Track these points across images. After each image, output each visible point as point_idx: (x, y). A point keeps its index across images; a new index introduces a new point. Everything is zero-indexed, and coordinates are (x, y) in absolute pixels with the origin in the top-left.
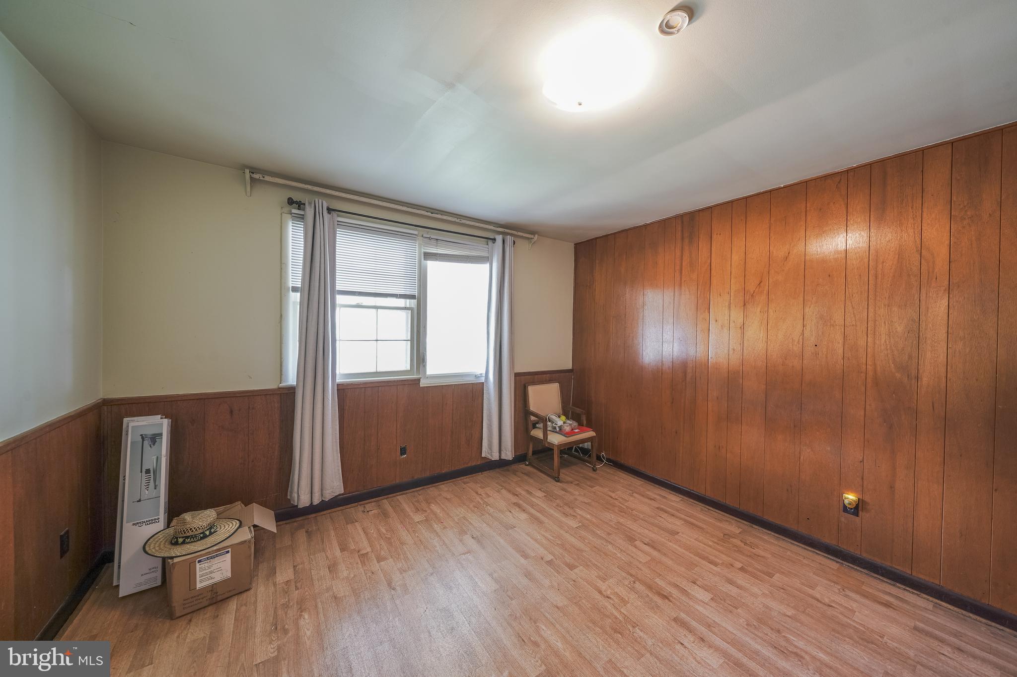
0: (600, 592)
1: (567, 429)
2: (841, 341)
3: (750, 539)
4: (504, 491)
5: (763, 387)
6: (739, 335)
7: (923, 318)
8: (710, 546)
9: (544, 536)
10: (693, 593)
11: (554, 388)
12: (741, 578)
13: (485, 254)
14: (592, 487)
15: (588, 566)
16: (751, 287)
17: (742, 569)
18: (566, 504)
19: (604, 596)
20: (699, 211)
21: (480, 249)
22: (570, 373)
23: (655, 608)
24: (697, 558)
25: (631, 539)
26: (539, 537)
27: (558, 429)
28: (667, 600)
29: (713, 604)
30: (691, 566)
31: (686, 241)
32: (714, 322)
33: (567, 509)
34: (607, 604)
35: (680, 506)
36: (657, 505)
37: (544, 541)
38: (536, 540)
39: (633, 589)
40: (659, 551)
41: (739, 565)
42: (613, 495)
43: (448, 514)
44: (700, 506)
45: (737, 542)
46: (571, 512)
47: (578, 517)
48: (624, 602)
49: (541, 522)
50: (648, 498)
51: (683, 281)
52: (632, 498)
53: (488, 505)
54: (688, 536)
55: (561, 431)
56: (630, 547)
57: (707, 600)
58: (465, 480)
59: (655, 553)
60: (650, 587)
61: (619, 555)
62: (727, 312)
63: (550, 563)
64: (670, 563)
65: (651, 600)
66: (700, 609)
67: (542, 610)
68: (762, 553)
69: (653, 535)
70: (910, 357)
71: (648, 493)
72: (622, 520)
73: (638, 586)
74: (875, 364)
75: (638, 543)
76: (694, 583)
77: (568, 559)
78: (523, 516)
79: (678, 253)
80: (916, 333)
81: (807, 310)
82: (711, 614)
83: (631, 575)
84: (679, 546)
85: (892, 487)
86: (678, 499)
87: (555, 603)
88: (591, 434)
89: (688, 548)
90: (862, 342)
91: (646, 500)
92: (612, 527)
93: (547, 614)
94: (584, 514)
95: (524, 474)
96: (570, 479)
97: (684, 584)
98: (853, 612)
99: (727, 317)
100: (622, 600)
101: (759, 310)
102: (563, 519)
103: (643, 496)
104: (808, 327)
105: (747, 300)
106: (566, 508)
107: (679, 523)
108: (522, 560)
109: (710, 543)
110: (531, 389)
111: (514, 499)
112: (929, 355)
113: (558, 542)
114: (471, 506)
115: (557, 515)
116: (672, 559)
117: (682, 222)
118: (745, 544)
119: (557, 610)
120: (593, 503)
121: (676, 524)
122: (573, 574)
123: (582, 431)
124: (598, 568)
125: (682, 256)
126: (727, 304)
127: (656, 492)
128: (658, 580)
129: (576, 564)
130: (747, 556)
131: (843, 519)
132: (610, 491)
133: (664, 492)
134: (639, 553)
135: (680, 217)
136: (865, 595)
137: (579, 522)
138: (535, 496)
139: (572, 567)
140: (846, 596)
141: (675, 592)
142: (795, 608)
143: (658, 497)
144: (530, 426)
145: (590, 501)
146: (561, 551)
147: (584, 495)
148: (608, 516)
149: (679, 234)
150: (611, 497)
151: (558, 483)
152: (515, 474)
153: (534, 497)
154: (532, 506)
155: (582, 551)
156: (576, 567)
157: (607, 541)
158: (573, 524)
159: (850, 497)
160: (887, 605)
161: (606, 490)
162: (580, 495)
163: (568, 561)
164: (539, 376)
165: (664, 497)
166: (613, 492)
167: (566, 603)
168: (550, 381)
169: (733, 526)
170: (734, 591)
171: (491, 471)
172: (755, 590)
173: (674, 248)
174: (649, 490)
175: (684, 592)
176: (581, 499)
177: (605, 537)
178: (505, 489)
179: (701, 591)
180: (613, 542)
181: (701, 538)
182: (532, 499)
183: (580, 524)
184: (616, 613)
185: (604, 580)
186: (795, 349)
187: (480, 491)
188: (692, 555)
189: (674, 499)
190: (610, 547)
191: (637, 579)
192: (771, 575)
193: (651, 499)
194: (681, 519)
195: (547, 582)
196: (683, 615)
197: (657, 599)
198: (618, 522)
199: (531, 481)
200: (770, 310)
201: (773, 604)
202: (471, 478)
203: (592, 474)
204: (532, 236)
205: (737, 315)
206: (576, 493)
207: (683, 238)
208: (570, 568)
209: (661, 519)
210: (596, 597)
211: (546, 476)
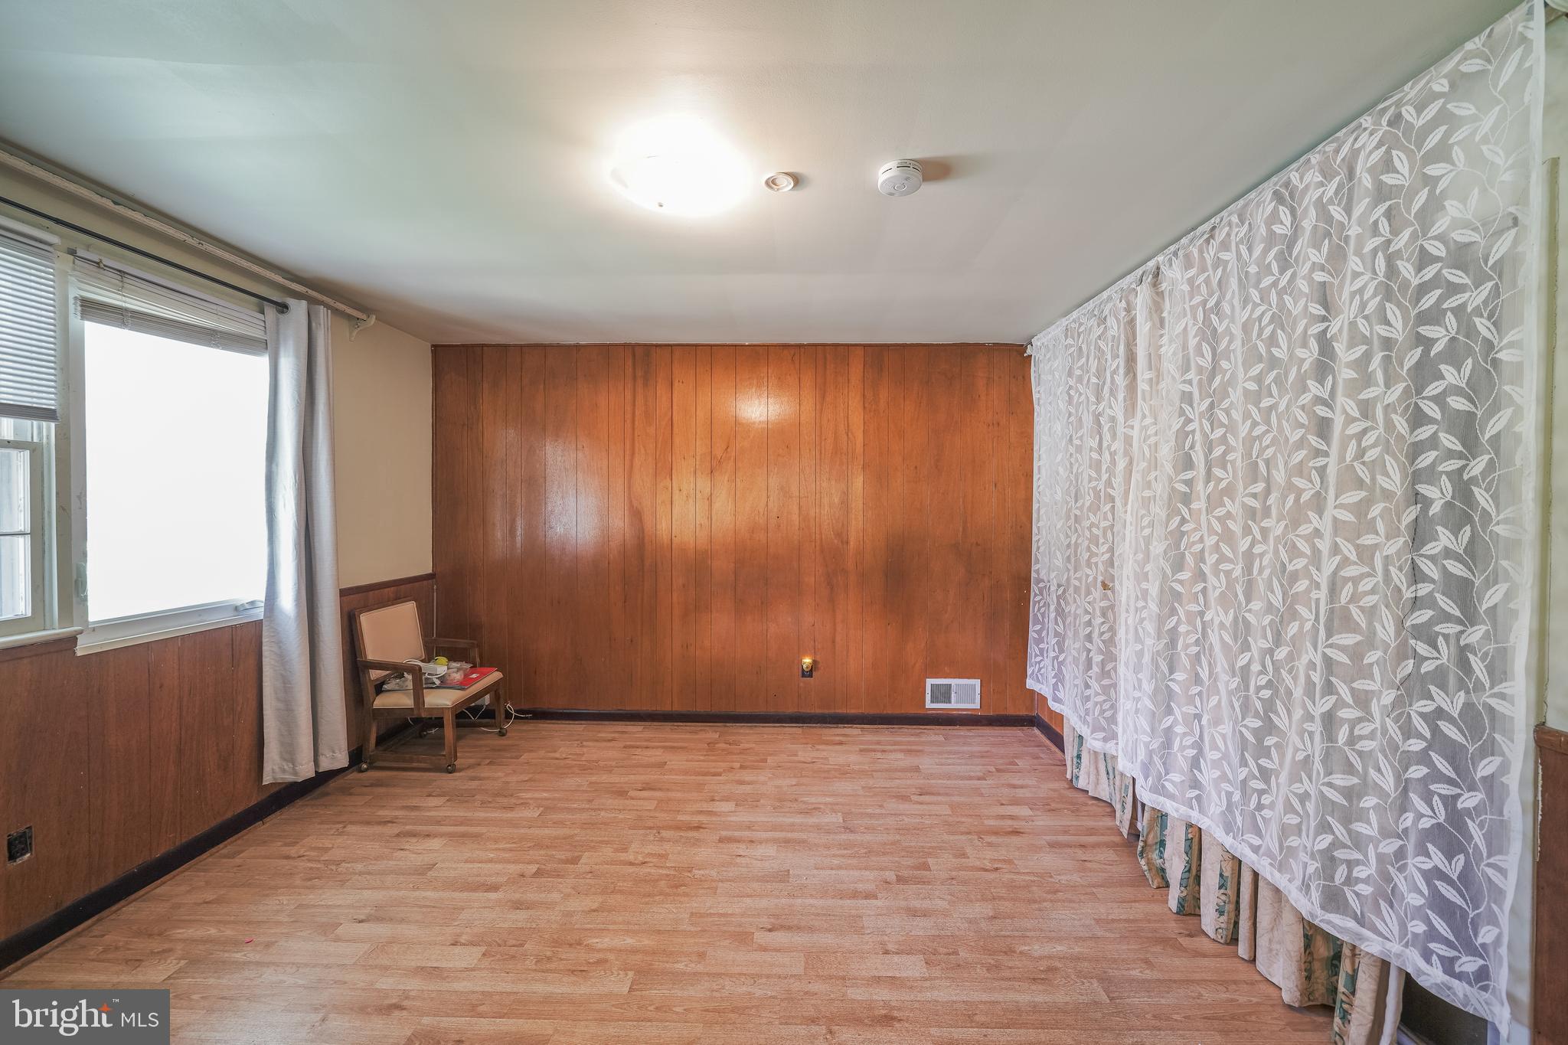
0: (631, 864)
1: (458, 676)
2: (797, 512)
3: (732, 738)
4: (351, 828)
5: (733, 565)
6: (707, 508)
7: (850, 491)
8: (703, 761)
9: (496, 849)
10: (718, 810)
11: (408, 611)
12: (747, 776)
13: (257, 333)
14: (517, 758)
15: (593, 847)
16: (718, 452)
17: (742, 767)
18: (497, 795)
19: (638, 864)
20: (657, 346)
21: (243, 319)
22: (430, 581)
23: (697, 843)
24: (701, 778)
25: (622, 793)
26: (492, 855)
27: (438, 682)
28: (702, 830)
29: (741, 809)
30: (700, 787)
31: (640, 382)
32: (678, 492)
33: (505, 801)
34: (648, 870)
35: (648, 734)
36: (621, 744)
37: (507, 855)
38: (491, 861)
39: (662, 840)
40: (660, 789)
41: (737, 765)
42: (557, 755)
43: (249, 923)
44: (668, 726)
45: (722, 745)
46: (513, 801)
47: (531, 802)
48: (663, 856)
49: (476, 837)
50: (605, 741)
51: (636, 435)
52: (585, 750)
53: (338, 863)
54: (676, 761)
55: (444, 683)
56: (628, 802)
57: (733, 809)
58: (222, 852)
59: (658, 794)
60: (678, 828)
61: (621, 816)
62: (692, 479)
63: (538, 874)
64: (679, 795)
65: (687, 838)
66: (732, 819)
67: (576, 927)
68: (747, 746)
69: (642, 778)
70: (843, 525)
71: (600, 735)
72: (594, 779)
73: (665, 834)
74: (821, 534)
75: (632, 793)
76: (713, 800)
77: (561, 855)
78: (435, 844)
79: (629, 396)
80: (845, 503)
81: (770, 480)
82: (744, 817)
83: (650, 828)
84: (676, 775)
85: (834, 642)
86: (640, 728)
87: (586, 909)
88: (495, 676)
89: (686, 773)
90: (812, 513)
91: (605, 744)
92: (586, 792)
93: (589, 926)
94: (537, 795)
95: (372, 785)
96: (472, 761)
97: (705, 806)
98: (826, 758)
99: (692, 485)
100: (660, 856)
101: (726, 478)
102: (509, 815)
103: (597, 741)
104: (771, 498)
105: (713, 470)
106: (500, 799)
107: (659, 752)
108: (493, 896)
109: (702, 758)
110: (365, 620)
111: (391, 830)
112: (854, 522)
113: (529, 845)
114: (298, 882)
115: (497, 814)
116: (678, 791)
117: (634, 355)
118: (730, 744)
119: (596, 913)
120: (537, 777)
121: (656, 755)
122: (582, 866)
123: (483, 675)
124: (607, 843)
125: (634, 401)
126: (692, 469)
127: (608, 730)
128: (680, 817)
129: (576, 854)
130: (738, 754)
131: (802, 685)
132: (549, 752)
133: (620, 726)
134: (641, 802)
135: (632, 348)
136: (827, 743)
137: (538, 807)
138: (429, 809)
139: (575, 861)
140: (818, 750)
141: (702, 818)
142: (795, 777)
143: (616, 735)
144: (371, 690)
145: (530, 776)
146: (542, 852)
147: (514, 771)
148: (571, 782)
149: (629, 371)
150: (557, 759)
151: (455, 774)
152: (351, 794)
153: (429, 811)
154: (438, 823)
155: (572, 836)
156: (579, 858)
157: (595, 810)
158: (532, 813)
159: (807, 661)
160: (841, 743)
161: (542, 753)
162: (507, 775)
163: (563, 857)
164: (376, 592)
165: (623, 732)
166: (555, 752)
167: (600, 900)
168: (397, 599)
169: (710, 733)
170: (748, 789)
171: (283, 810)
172: (762, 778)
173: (622, 388)
174: (599, 732)
175: (710, 813)
176: (514, 779)
177: (587, 806)
178: (352, 823)
179: (723, 804)
180: (602, 807)
181: (690, 757)
182: (428, 814)
183: (541, 809)
184: (665, 872)
185: (625, 850)
186: (761, 521)
187: (293, 851)
188: (694, 777)
189: (635, 729)
190: (603, 813)
191: (659, 829)
192: (765, 761)
193: (609, 741)
194: (657, 747)
195: (555, 896)
196: (724, 833)
197: (691, 834)
198: (591, 783)
199: (398, 790)
200: (737, 480)
201: (779, 782)
202: (239, 842)
203: (503, 741)
204: (364, 317)
205: (704, 484)
206: (498, 776)
207: (634, 378)
208: (572, 864)
209: (637, 757)
210: (631, 871)
211: (423, 774)
